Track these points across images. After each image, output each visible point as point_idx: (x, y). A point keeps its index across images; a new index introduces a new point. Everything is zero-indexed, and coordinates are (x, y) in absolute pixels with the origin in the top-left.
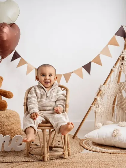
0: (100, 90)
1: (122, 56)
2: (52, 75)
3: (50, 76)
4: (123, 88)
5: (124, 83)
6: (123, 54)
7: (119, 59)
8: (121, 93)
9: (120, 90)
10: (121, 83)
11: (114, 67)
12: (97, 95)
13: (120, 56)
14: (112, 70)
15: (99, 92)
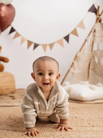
0: (76, 56)
1: (94, 28)
2: (53, 73)
3: (50, 74)
4: (96, 55)
5: (96, 51)
6: (95, 26)
7: (91, 31)
8: (94, 59)
9: (93, 57)
10: (94, 51)
11: (88, 37)
12: (75, 60)
13: (93, 29)
14: (86, 40)
15: (76, 58)
